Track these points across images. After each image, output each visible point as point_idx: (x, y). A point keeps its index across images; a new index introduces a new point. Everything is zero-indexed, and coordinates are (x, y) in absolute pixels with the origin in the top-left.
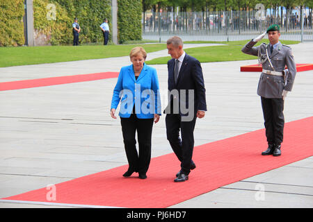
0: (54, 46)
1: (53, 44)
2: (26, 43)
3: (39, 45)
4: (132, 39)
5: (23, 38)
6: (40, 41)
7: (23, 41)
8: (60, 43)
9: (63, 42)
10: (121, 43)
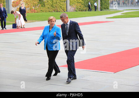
0: (76, 12)
1: (76, 11)
2: (67, 11)
3: (71, 11)
4: (105, 9)
5: (66, 9)
6: (72, 10)
7: (66, 10)
8: (79, 10)
9: (80, 10)
10: (101, 10)
